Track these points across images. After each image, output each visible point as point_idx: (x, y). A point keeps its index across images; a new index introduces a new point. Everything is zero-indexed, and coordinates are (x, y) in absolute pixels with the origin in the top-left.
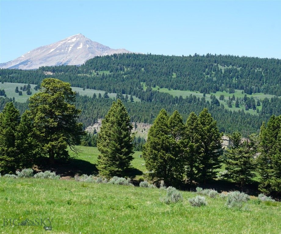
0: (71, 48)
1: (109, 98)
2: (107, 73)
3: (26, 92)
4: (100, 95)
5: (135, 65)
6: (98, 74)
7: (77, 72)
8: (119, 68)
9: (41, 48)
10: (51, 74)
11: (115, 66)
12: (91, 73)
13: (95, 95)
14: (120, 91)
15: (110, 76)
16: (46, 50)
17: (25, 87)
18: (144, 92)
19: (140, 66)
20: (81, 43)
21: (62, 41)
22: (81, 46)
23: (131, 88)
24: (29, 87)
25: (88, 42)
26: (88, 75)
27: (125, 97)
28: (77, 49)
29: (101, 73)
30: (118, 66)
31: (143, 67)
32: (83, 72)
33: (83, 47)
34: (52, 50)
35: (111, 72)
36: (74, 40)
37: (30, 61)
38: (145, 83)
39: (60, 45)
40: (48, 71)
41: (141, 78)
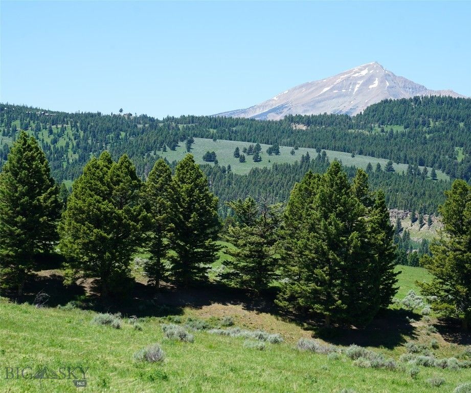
0: (358, 86)
1: (394, 173)
2: (399, 129)
3: (252, 157)
4: (379, 166)
5: (450, 117)
6: (383, 131)
7: (347, 127)
8: (421, 122)
9: (307, 85)
10: (304, 128)
11: (415, 117)
12: (371, 129)
13: (370, 167)
14: (416, 161)
15: (403, 135)
16: (316, 89)
17: (251, 148)
18: (456, 164)
19: (458, 118)
20: (377, 79)
21: (343, 74)
22: (376, 83)
23: (435, 156)
24: (258, 148)
25: (388, 76)
26: (366, 133)
27: (422, 171)
28: (369, 89)
29: (387, 129)
30: (419, 117)
31: (463, 121)
32: (358, 126)
33: (379, 85)
34: (326, 89)
35: (405, 128)
36: (364, 73)
37: (285, 107)
38: (462, 148)
39: (339, 80)
40: (298, 123)
41: (457, 139)
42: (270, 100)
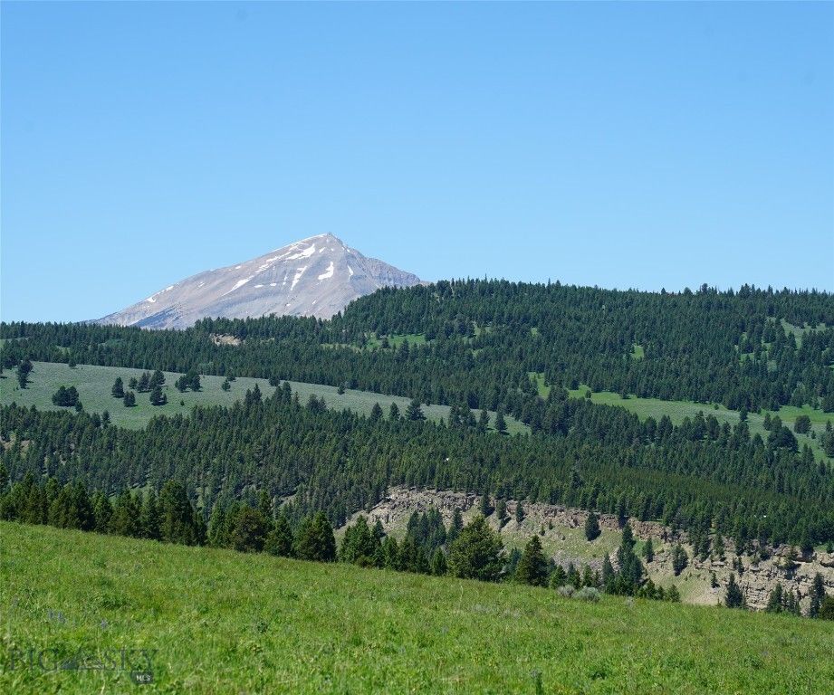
0: (298, 276)
1: (425, 421)
2: (418, 341)
3: (147, 396)
4: (395, 409)
5: (510, 318)
6: (386, 345)
7: (317, 338)
8: (456, 328)
9: (207, 276)
10: (235, 342)
11: (444, 319)
12: (364, 342)
13: (377, 411)
14: (462, 399)
15: (427, 351)
16: (223, 283)
17: (145, 378)
18: (541, 403)
19: (526, 320)
20: (332, 263)
21: (272, 255)
22: (330, 271)
23: (497, 389)
24: (159, 379)
25: (352, 258)
26: (355, 349)
27: (478, 419)
28: (319, 281)
29: (397, 341)
30: (452, 319)
31: (535, 324)
32: (338, 338)
33: (335, 275)
34: (241, 283)
35: (428, 339)
36: (309, 252)
37: (170, 315)
38: (542, 375)
39: (264, 267)
40: (223, 333)
41: (530, 358)
42: (140, 304)
